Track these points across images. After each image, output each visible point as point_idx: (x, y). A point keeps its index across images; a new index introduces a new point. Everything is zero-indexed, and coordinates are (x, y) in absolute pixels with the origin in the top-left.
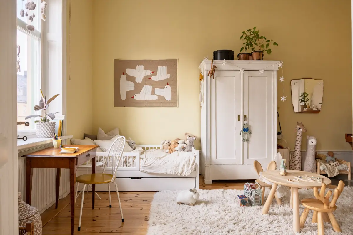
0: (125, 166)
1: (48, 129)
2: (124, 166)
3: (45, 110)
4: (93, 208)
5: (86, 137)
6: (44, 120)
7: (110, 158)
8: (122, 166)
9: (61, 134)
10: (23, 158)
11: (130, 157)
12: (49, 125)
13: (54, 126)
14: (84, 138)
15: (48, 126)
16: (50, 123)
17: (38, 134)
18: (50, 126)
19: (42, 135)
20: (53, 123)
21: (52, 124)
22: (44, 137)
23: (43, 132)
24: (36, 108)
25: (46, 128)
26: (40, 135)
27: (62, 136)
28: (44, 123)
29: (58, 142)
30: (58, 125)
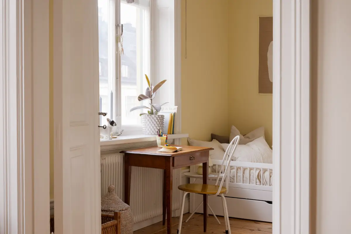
0: (259, 184)
1: (154, 125)
2: (256, 182)
3: (151, 99)
4: (205, 231)
5: (214, 139)
6: (151, 113)
7: (239, 169)
8: (255, 182)
9: (172, 131)
10: (122, 154)
11: (266, 171)
12: (155, 118)
13: (162, 121)
14: (211, 140)
15: (155, 120)
16: (157, 116)
17: (144, 130)
18: (157, 121)
19: (149, 132)
20: (160, 116)
21: (159, 118)
22: (150, 134)
23: (150, 127)
24: (141, 98)
25: (153, 122)
26: (146, 132)
27: (173, 133)
28: (150, 117)
29: (161, 140)
30: (167, 118)
